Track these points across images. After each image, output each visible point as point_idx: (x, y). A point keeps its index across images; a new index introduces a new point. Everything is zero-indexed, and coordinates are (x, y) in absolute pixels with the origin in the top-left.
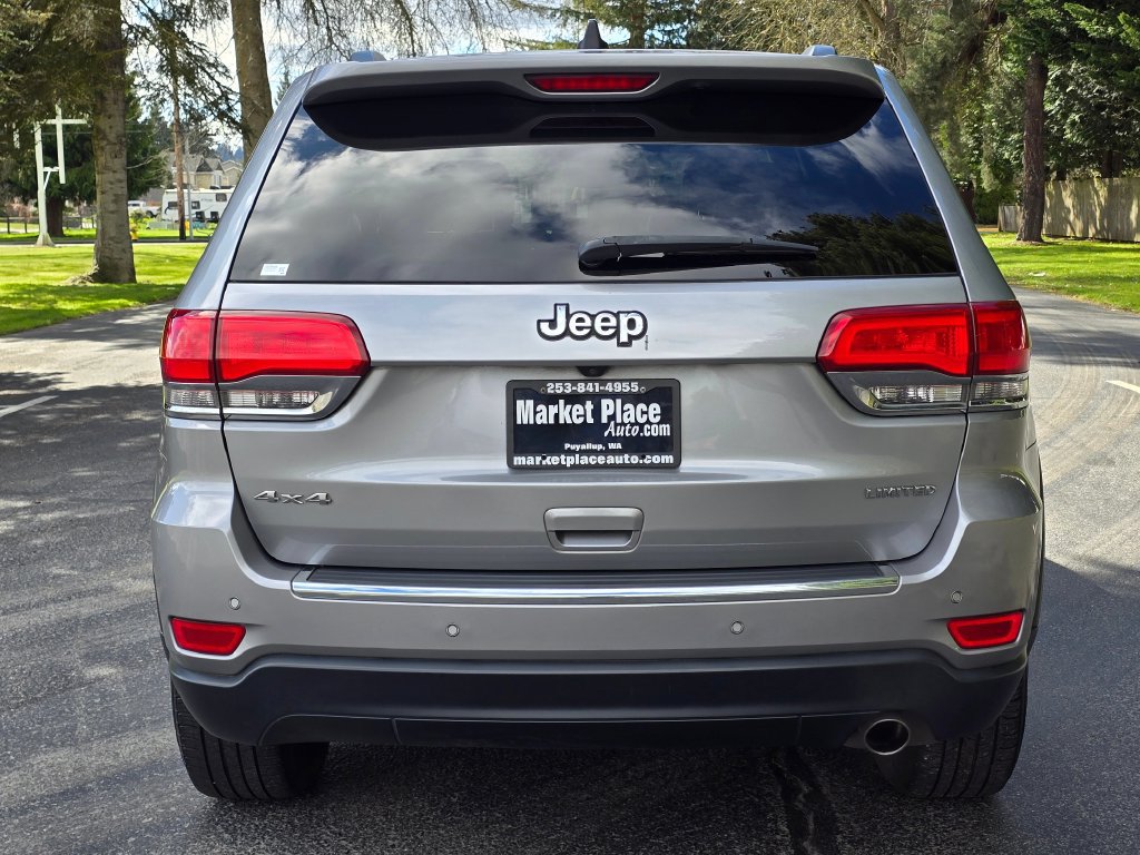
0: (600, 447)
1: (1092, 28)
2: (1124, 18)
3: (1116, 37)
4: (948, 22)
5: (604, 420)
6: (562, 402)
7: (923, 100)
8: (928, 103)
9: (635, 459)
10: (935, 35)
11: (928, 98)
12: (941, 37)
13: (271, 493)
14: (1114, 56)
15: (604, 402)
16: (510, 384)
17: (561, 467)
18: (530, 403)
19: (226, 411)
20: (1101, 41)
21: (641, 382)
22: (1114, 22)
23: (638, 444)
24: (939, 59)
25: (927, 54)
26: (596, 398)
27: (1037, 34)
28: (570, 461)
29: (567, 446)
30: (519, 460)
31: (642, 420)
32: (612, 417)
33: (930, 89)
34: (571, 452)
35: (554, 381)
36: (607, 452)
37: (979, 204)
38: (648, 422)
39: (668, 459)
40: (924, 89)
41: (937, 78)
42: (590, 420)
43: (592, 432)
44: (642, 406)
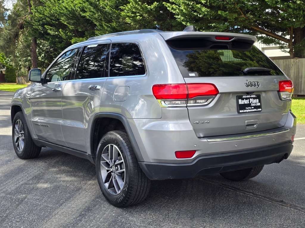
0: (250, 108)
1: (51, 32)
2: (61, 30)
3: (58, 35)
4: (10, 28)
5: (251, 103)
6: (245, 99)
7: (5, 48)
8: (6, 49)
9: (256, 110)
10: (7, 31)
11: (6, 48)
12: (9, 31)
13: (198, 122)
14: (57, 40)
15: (250, 99)
16: (237, 96)
17: (246, 112)
18: (241, 100)
19: (188, 105)
20: (53, 35)
21: (256, 95)
22: (58, 31)
23: (256, 107)
24: (9, 37)
25: (5, 36)
26: (249, 98)
27: (35, 32)
28: (248, 111)
29: (246, 108)
30: (241, 111)
31: (256, 102)
32: (252, 102)
33: (7, 45)
34: (247, 109)
35: (244, 95)
36: (252, 109)
37: (7, 77)
38: (257, 103)
39: (261, 109)
40: (5, 45)
41: (8, 43)
42: (249, 103)
43: (249, 105)
44: (256, 100)
